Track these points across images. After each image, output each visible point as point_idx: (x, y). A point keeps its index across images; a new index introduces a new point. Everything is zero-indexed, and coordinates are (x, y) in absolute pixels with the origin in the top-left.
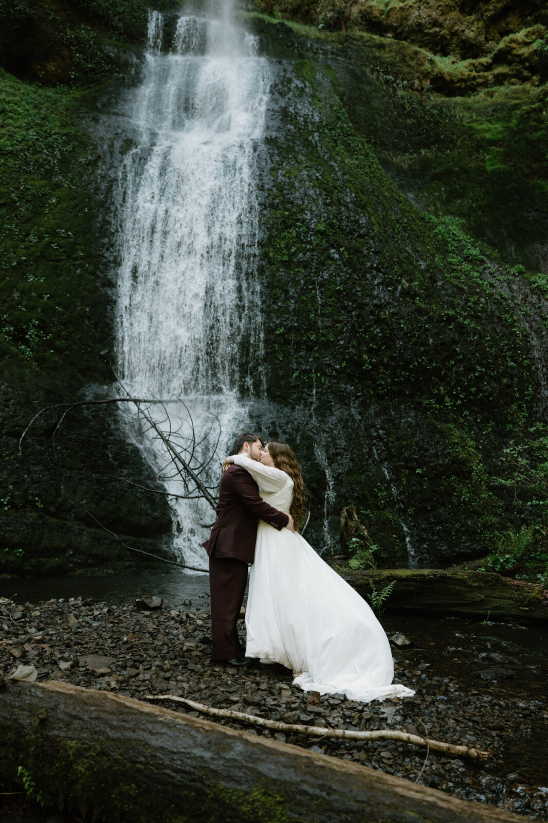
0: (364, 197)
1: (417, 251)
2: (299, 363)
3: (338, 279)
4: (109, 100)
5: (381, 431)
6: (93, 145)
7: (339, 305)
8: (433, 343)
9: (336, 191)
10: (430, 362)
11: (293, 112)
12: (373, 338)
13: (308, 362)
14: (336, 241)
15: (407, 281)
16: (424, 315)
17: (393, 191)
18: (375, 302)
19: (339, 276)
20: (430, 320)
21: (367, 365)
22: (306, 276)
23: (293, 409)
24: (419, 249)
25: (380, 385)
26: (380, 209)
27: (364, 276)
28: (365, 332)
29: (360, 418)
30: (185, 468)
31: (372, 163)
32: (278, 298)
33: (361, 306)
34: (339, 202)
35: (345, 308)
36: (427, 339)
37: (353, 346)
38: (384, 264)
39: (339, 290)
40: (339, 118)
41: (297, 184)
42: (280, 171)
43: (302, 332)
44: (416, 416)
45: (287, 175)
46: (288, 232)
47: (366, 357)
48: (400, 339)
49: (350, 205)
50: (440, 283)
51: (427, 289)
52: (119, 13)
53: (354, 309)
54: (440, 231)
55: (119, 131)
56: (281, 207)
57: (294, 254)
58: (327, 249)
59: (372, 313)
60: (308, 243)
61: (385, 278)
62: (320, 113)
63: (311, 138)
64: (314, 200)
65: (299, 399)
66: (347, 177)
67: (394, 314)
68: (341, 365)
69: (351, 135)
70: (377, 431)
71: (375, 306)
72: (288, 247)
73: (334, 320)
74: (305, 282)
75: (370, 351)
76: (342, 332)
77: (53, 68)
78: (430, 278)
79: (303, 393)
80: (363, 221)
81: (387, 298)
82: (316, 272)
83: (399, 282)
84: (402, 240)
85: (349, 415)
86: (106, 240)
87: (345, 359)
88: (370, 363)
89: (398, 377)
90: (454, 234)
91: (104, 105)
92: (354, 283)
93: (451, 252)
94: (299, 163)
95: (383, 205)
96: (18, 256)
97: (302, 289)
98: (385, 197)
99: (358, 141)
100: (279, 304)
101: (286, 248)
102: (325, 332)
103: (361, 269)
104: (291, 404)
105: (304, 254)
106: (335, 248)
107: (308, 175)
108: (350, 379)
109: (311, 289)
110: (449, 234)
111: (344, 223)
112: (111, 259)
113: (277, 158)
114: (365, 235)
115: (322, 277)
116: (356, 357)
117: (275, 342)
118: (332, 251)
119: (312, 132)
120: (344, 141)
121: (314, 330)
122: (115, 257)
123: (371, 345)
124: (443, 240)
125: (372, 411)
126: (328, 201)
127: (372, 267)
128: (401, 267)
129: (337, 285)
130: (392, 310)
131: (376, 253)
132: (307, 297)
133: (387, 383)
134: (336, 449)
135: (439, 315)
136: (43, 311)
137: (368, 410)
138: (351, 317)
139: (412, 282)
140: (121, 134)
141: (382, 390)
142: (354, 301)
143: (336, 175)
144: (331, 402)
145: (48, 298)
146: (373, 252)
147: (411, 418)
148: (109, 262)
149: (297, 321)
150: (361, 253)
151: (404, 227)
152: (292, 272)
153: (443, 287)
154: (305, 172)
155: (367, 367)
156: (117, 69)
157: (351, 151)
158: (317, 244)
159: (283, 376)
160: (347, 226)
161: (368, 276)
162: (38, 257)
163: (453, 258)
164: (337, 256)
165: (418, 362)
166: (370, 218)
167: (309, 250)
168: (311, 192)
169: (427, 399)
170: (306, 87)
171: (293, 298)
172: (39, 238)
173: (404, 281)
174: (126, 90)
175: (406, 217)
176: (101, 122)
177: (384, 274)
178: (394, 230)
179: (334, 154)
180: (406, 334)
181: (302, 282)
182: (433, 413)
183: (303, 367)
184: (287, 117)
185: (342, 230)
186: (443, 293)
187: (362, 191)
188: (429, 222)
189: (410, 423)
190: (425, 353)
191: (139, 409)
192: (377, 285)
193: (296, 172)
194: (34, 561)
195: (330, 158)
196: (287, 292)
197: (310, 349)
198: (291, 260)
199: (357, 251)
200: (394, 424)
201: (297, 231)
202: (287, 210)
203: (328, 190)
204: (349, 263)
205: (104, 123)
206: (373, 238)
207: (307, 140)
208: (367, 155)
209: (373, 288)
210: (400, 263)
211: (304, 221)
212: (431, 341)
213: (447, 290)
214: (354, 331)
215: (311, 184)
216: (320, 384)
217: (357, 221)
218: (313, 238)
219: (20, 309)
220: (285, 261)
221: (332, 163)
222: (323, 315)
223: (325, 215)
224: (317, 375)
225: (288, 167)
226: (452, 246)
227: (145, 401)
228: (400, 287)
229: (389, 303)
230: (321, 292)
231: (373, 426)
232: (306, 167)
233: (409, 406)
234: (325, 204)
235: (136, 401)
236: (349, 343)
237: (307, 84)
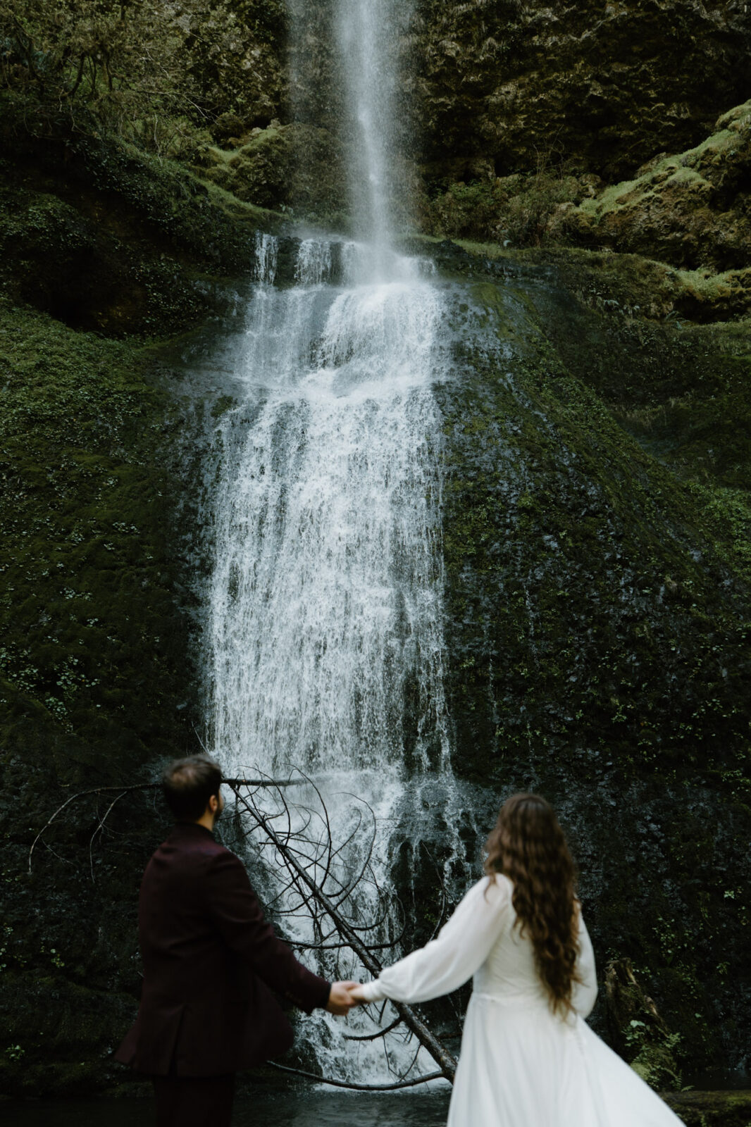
0: (592, 459)
1: (684, 536)
2: (503, 715)
3: (560, 579)
4: (200, 351)
5: (653, 826)
6: (174, 406)
7: (563, 619)
8: (728, 675)
9: (546, 451)
10: (727, 707)
11: (471, 347)
12: (626, 670)
13: (517, 711)
14: (551, 523)
15: (673, 579)
16: (707, 632)
17: (634, 451)
18: (624, 612)
19: (561, 574)
20: (719, 639)
21: (618, 714)
22: (507, 577)
23: (498, 790)
24: (686, 532)
25: (644, 747)
26: (617, 476)
27: (602, 573)
28: (611, 662)
29: (613, 803)
30: (316, 893)
31: (599, 413)
32: (463, 612)
33: (602, 620)
34: (552, 466)
35: (574, 624)
36: (716, 668)
37: (592, 684)
38: (632, 554)
39: (563, 596)
40: (541, 353)
41: (484, 443)
42: (457, 426)
43: (506, 663)
44: (712, 799)
45: (469, 430)
46: (474, 512)
47: (615, 701)
48: (672, 671)
49: (570, 470)
50: (727, 583)
51: (708, 591)
52: (215, 238)
53: (590, 626)
54: (715, 507)
55: (213, 389)
56: (460, 475)
57: (486, 544)
58: (539, 534)
59: (620, 630)
60: (507, 526)
61: (636, 577)
62: (513, 347)
63: (500, 380)
64: (512, 463)
65: (506, 774)
66: (562, 430)
67: (656, 631)
68: (573, 716)
69: (562, 375)
70: (646, 825)
71: (625, 618)
72: (475, 534)
73: (557, 644)
74: (507, 586)
75: (622, 692)
76: (572, 663)
77: (120, 314)
78: (711, 575)
79: (513, 763)
80: (592, 492)
81: (643, 606)
82: (522, 571)
83: (662, 581)
84: (657, 520)
85: (594, 799)
86: (189, 536)
87: (580, 706)
88: (625, 712)
89: (674, 734)
90: (738, 512)
91: (191, 358)
92: (586, 584)
93: (737, 537)
94: (485, 414)
95: (621, 469)
96: (52, 562)
97: (501, 597)
98: (625, 461)
99: (571, 384)
100: (466, 621)
101: (471, 535)
102: (543, 662)
103: (596, 563)
104: (494, 782)
105: (502, 544)
106: (550, 534)
107: (500, 430)
108: (591, 741)
109: (517, 597)
110: (731, 511)
111: (563, 497)
112: (197, 563)
113: (451, 408)
114: (598, 512)
115: (534, 577)
116: (599, 703)
117: (461, 682)
118: (547, 537)
119: (503, 372)
120: (552, 384)
121: (525, 661)
122: (203, 561)
123: (623, 682)
124: (723, 520)
125: (634, 790)
126: (534, 465)
127: (613, 559)
128: (661, 558)
129: (559, 589)
130: (654, 624)
131: (618, 538)
132: (510, 609)
133: (655, 743)
134: (578, 857)
135: (734, 631)
136: (86, 643)
137: (627, 790)
138: (586, 637)
139: (681, 580)
140: (216, 392)
141: (648, 755)
142: (588, 613)
143: (544, 428)
144: (562, 778)
145: (96, 623)
146: (613, 536)
147: (701, 802)
148: (194, 568)
149: (496, 647)
150: (594, 538)
151: (658, 502)
152: (484, 572)
153: (732, 587)
154: (495, 425)
155: (620, 717)
156: (212, 311)
157: (564, 399)
158: (521, 527)
159: (477, 736)
160: (568, 500)
161: (609, 572)
162: (83, 563)
163: (742, 545)
164: (554, 545)
165: (706, 707)
166: (603, 488)
167: (508, 538)
168: (507, 453)
169: (728, 769)
170: (488, 314)
171: (487, 611)
172: (85, 535)
173: (668, 579)
174: (223, 337)
175: (660, 486)
176: (186, 378)
177: (635, 569)
178: (643, 506)
179: (538, 401)
180: (681, 662)
181: (501, 586)
182: (741, 793)
183: (512, 721)
184: (462, 354)
185: (561, 506)
186: (735, 596)
187: (586, 451)
188: (696, 495)
189: (704, 810)
190: (717, 692)
191: (238, 796)
192: (625, 586)
193: (482, 426)
194: (40, 1068)
195: (533, 406)
196: (476, 602)
197: (520, 691)
198: (480, 554)
199: (588, 537)
200: (676, 813)
201: (487, 510)
202: (471, 479)
203: (531, 448)
204: (574, 555)
205: (191, 380)
206: (611, 516)
207: (495, 383)
208: (589, 403)
209: (619, 591)
210: (659, 554)
211: (498, 495)
212: (724, 673)
213: (740, 592)
214: (591, 660)
215: (507, 442)
216: (541, 749)
217: (583, 493)
218: (514, 518)
219: (50, 641)
220: (471, 556)
221: (536, 413)
222: (537, 637)
223: (532, 484)
224: (534, 734)
225: (468, 420)
226: (738, 528)
227: (248, 783)
228: (662, 589)
229: (648, 614)
230: (533, 601)
231: (639, 817)
232: (497, 418)
233: (698, 782)
234: (530, 469)
235: (234, 784)
236: (584, 680)
237: (491, 311)
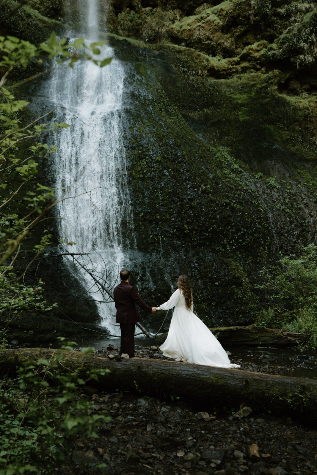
0: (179, 141)
1: (208, 168)
2: (152, 231)
3: (169, 186)
4: (35, 88)
5: (196, 264)
6: (33, 116)
7: (170, 199)
8: (219, 217)
9: (164, 138)
10: (218, 227)
11: (137, 94)
12: (189, 216)
13: (156, 230)
14: (166, 166)
15: (204, 185)
16: (213, 203)
17: (192, 136)
18: (189, 197)
19: (169, 184)
20: (217, 205)
21: (187, 230)
22: (153, 185)
23: (151, 255)
24: (208, 167)
25: (194, 240)
26: (187, 146)
27: (182, 184)
28: (185, 213)
29: (185, 258)
30: (103, 287)
31: (181, 120)
32: (139, 197)
33: (182, 200)
34: (166, 144)
35: (173, 201)
36: (216, 216)
37: (179, 221)
38: (192, 177)
39: (170, 192)
40: (162, 96)
41: (144, 136)
42: (135, 129)
43: (153, 214)
44: (213, 256)
45: (139, 130)
46: (142, 162)
47: (186, 226)
48: (203, 216)
49: (172, 146)
50: (220, 185)
51: (214, 189)
52: (37, 38)
53: (178, 202)
54: (218, 156)
55: (44, 107)
56: (137, 148)
57: (146, 173)
58: (162, 170)
59: (188, 203)
60: (153, 167)
61: (193, 185)
62: (152, 94)
63: (148, 108)
64: (154, 144)
65: (153, 249)
66: (169, 130)
67: (198, 204)
68: (173, 231)
69: (169, 105)
70: (194, 264)
71: (189, 199)
72: (142, 170)
73: (168, 208)
74: (152, 188)
75: (188, 223)
76: (173, 214)
78: (216, 183)
79: (155, 246)
80: (179, 154)
81: (195, 195)
82: (157, 183)
83: (200, 186)
84: (200, 163)
85: (179, 257)
86: (46, 169)
87: (175, 228)
88: (188, 229)
89: (203, 236)
90: (225, 157)
91: (33, 91)
92: (177, 188)
93: (224, 168)
94: (144, 124)
95: (188, 144)
96: (3, 180)
97: (151, 192)
98: (189, 139)
99: (173, 109)
100: (140, 200)
101: (141, 170)
102: (164, 214)
103: (180, 180)
104: (150, 252)
105: (151, 173)
106: (166, 170)
107: (149, 130)
108: (178, 238)
109: (156, 192)
110: (223, 157)
111: (170, 156)
112: (50, 179)
113: (132, 121)
114: (181, 162)
115: (161, 185)
116: (181, 227)
117: (139, 220)
118: (165, 171)
119: (149, 105)
120: (165, 109)
121: (159, 213)
122: (52, 178)
123: (188, 220)
124: (220, 161)
125: (191, 254)
126: (161, 144)
127: (186, 179)
128: (201, 178)
129: (169, 190)
130: (198, 201)
131: (187, 171)
132: (154, 196)
133: (197, 239)
134: (175, 274)
135: (221, 203)
136: (19, 210)
137: (188, 253)
138: (177, 206)
139: (206, 186)
140: (46, 108)
141: (195, 243)
142: (178, 198)
143: (164, 129)
144: (170, 250)
145: (21, 202)
146: (186, 170)
147: (210, 257)
148: (49, 181)
149: (150, 209)
150: (180, 171)
151: (200, 156)
152: (145, 183)
153: (222, 187)
154: (147, 129)
155: (187, 231)
156: (38, 70)
157: (169, 114)
158: (157, 168)
159: (145, 238)
160: (171, 157)
161: (184, 183)
162: (13, 180)
163: (226, 171)
164: (167, 174)
165: (212, 228)
166: (183, 152)
167: (153, 171)
168: (152, 140)
169: (218, 246)
170: (143, 79)
171: (147, 197)
172: (12, 170)
173: (203, 186)
174: (43, 82)
175: (200, 150)
176: (33, 101)
177: (192, 182)
178: (195, 158)
179: (161, 117)
180: (205, 213)
181: (151, 188)
182: (221, 254)
183: (155, 233)
184: (135, 97)
185: (169, 159)
186: (222, 190)
187: (177, 137)
188: (212, 152)
189: (210, 259)
190: (216, 223)
191: (74, 258)
192: (189, 188)
193: (143, 129)
194: (38, 336)
195: (160, 119)
196: (143, 194)
197: (157, 223)
198: (144, 177)
199: (178, 171)
200: (202, 260)
201: (146, 161)
202: (140, 150)
203: (160, 138)
204: (174, 177)
205: (35, 102)
206: (185, 163)
207: (146, 109)
208: (178, 116)
209: (187, 190)
210: (200, 176)
211: (149, 156)
212: (218, 216)
213: (224, 189)
214: (179, 213)
215: (151, 135)
216: (163, 241)
217: (176, 155)
218: (155, 164)
219: (8, 209)
220: (141, 177)
221: (161, 123)
222: (162, 205)
223: (160, 152)
224: (162, 237)
225: (138, 126)
226: (225, 164)
227: (77, 254)
228: (201, 189)
229: (196, 198)
230: (161, 193)
231: (192, 261)
232: (148, 126)
233: (209, 251)
234: (159, 146)
235: (72, 255)
236: (177, 219)
237: (143, 78)
